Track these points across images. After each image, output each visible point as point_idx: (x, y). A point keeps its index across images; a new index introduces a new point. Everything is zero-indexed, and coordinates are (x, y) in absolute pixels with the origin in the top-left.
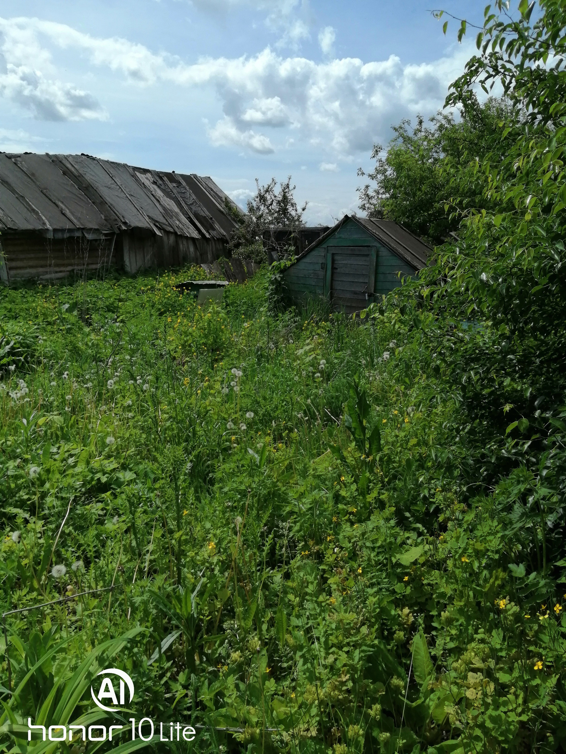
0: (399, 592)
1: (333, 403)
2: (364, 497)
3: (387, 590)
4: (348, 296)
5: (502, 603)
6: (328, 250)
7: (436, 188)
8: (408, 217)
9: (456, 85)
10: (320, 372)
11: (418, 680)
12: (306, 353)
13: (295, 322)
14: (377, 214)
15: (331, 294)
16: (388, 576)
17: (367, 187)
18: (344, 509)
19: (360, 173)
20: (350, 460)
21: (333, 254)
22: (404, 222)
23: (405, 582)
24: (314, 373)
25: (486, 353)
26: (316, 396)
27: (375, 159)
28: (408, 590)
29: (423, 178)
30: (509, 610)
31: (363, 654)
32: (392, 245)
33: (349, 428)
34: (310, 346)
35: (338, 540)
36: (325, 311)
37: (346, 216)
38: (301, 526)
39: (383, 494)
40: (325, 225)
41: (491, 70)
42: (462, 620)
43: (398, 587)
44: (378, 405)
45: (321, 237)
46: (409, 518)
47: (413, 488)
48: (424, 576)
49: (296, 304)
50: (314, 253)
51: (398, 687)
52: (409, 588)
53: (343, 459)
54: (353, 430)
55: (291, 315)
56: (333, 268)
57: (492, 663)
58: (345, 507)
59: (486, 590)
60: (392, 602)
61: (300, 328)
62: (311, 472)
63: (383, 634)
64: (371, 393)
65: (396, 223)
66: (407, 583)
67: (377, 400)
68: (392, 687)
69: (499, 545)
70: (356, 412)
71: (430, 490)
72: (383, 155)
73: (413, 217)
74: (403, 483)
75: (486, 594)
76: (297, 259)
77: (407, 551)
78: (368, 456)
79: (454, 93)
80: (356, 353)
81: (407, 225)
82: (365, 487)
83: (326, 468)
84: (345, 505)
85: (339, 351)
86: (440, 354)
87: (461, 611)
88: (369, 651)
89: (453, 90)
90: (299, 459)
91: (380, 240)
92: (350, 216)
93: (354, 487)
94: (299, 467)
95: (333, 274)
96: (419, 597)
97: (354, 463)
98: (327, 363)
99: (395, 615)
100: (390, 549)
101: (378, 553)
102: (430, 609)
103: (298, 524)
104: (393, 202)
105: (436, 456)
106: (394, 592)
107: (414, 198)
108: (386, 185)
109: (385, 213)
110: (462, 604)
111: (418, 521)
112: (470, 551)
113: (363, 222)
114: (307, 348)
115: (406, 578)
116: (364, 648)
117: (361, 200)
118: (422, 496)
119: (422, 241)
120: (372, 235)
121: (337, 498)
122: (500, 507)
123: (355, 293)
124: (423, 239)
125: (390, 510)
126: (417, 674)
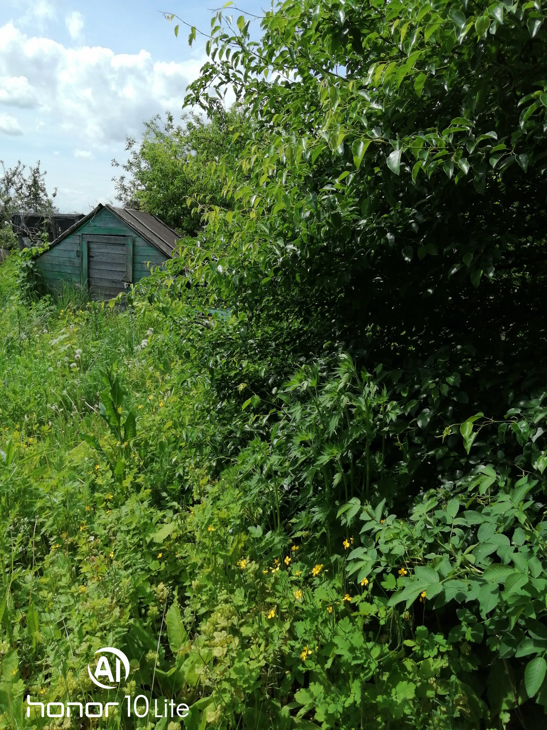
0: (154, 569)
1: (91, 392)
2: (121, 483)
3: (142, 569)
4: (106, 284)
5: (243, 564)
6: (82, 238)
7: (187, 183)
8: (162, 210)
9: (193, 87)
10: (76, 362)
11: (173, 650)
12: (62, 343)
13: (51, 311)
14: (134, 204)
15: (89, 282)
16: (143, 555)
17: (122, 178)
18: (100, 498)
19: (114, 163)
20: (107, 448)
21: (88, 242)
22: (159, 214)
23: (159, 559)
24: (70, 363)
25: (230, 339)
26: (74, 386)
27: (129, 151)
28: (163, 566)
29: (175, 173)
30: (249, 569)
31: (117, 636)
32: (148, 235)
33: (104, 416)
34: (65, 336)
35: (93, 529)
36: (83, 299)
37: (100, 205)
38: (54, 520)
39: (139, 477)
40: (80, 213)
41: (223, 77)
42: (210, 585)
43: (153, 565)
44: (138, 391)
45: (75, 225)
46: (166, 497)
47: (169, 469)
48: (177, 551)
49: (51, 292)
50: (67, 240)
51: (153, 660)
52: (163, 564)
53: (98, 447)
54: (107, 418)
55: (46, 304)
56: (89, 256)
57: (235, 620)
58: (101, 495)
59: (230, 553)
60: (148, 580)
61: (56, 316)
62: (67, 463)
63: (140, 612)
64: (131, 380)
65: (152, 215)
66: (161, 560)
67: (137, 387)
68: (147, 661)
69: (240, 511)
70: (110, 400)
71: (184, 468)
72: (137, 148)
73: (167, 210)
74: (159, 465)
75: (231, 557)
76: (50, 246)
77: (159, 529)
78: (123, 442)
79: (191, 95)
80: (115, 341)
81: (161, 217)
82: (122, 473)
83: (82, 459)
84: (102, 493)
85: (97, 340)
86: (189, 340)
87: (209, 577)
88: (124, 632)
89: (190, 92)
90: (55, 453)
91: (135, 231)
92: (104, 205)
93: (109, 474)
94: (55, 460)
95: (89, 262)
96: (173, 571)
97: (111, 450)
98: (84, 352)
99: (151, 592)
100: (144, 530)
101: (133, 535)
102: (182, 581)
103: (51, 519)
104: (147, 194)
105: (187, 436)
106: (149, 570)
107: (167, 191)
108: (142, 176)
109: (141, 204)
110: (210, 570)
111: (174, 499)
112: (216, 520)
113: (118, 212)
114: (62, 337)
115: (160, 555)
116: (119, 629)
117: (117, 190)
118: (177, 475)
119: (176, 233)
120: (128, 225)
121: (94, 487)
122: (240, 476)
123: (113, 281)
124: (177, 231)
125: (146, 493)
126: (173, 644)
